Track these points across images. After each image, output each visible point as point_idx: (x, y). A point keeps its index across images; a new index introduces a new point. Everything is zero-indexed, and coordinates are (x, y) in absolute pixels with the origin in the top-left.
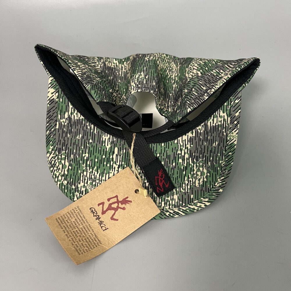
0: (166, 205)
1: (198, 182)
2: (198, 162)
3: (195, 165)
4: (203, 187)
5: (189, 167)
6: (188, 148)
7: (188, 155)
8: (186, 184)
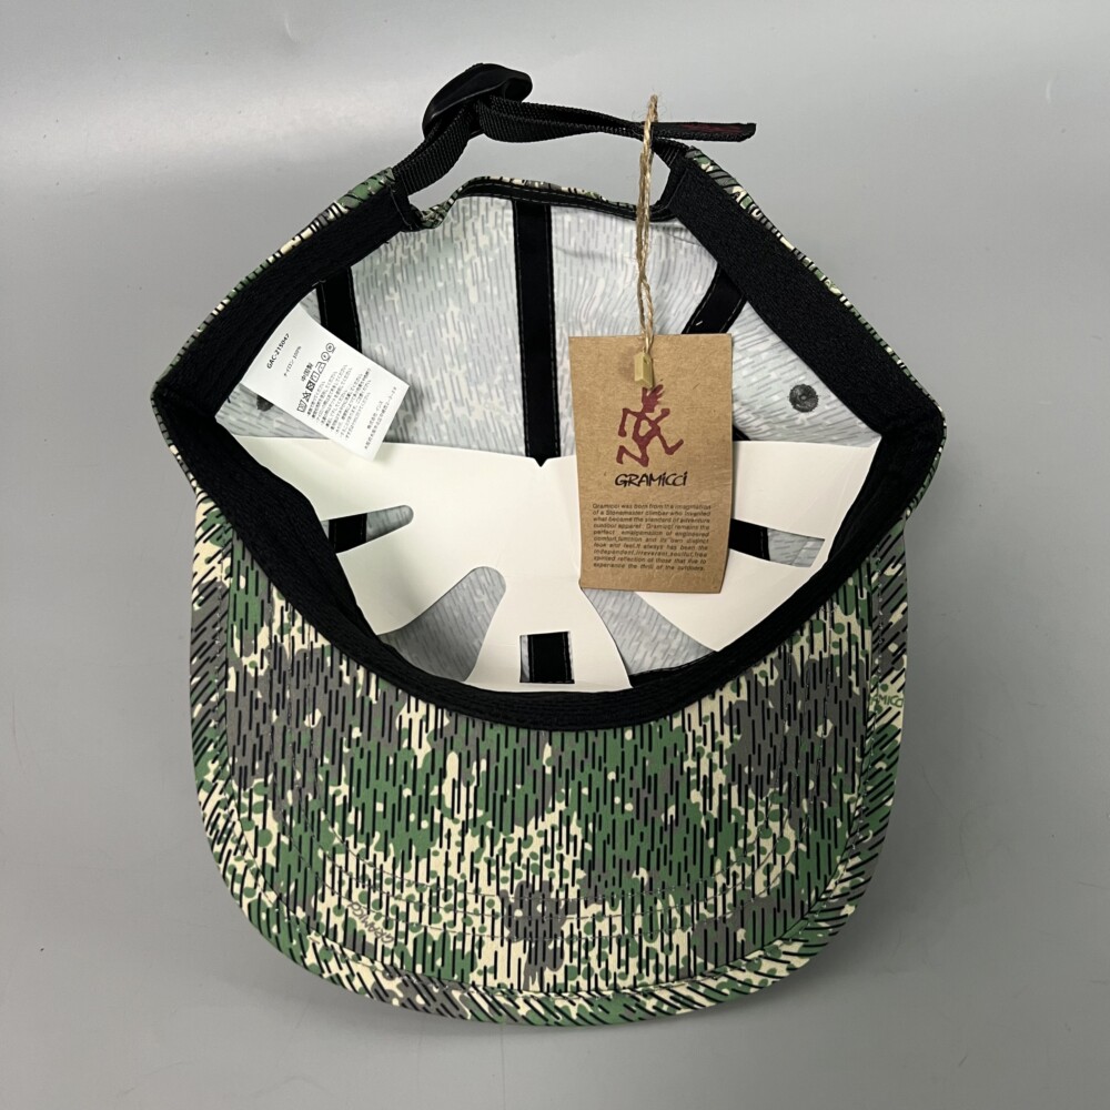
0: (644, 971)
1: (765, 878)
2: (764, 799)
3: (751, 813)
4: (784, 897)
5: (729, 820)
6: (721, 746)
7: (724, 772)
8: (719, 886)
